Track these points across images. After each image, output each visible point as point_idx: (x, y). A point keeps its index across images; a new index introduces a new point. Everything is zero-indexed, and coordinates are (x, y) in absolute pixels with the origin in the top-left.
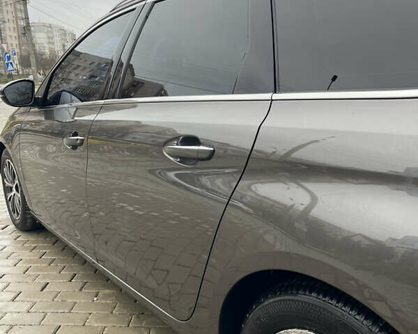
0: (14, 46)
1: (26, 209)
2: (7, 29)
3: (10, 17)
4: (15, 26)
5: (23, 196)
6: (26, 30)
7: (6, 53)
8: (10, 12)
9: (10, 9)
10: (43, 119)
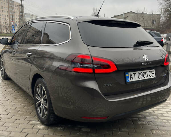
0: (18, 22)
1: (5, 73)
2: (15, 15)
3: (17, 10)
4: (18, 14)
5: (4, 69)
6: (22, 17)
7: (13, 26)
8: (17, 9)
9: (17, 8)
10: (10, 48)
